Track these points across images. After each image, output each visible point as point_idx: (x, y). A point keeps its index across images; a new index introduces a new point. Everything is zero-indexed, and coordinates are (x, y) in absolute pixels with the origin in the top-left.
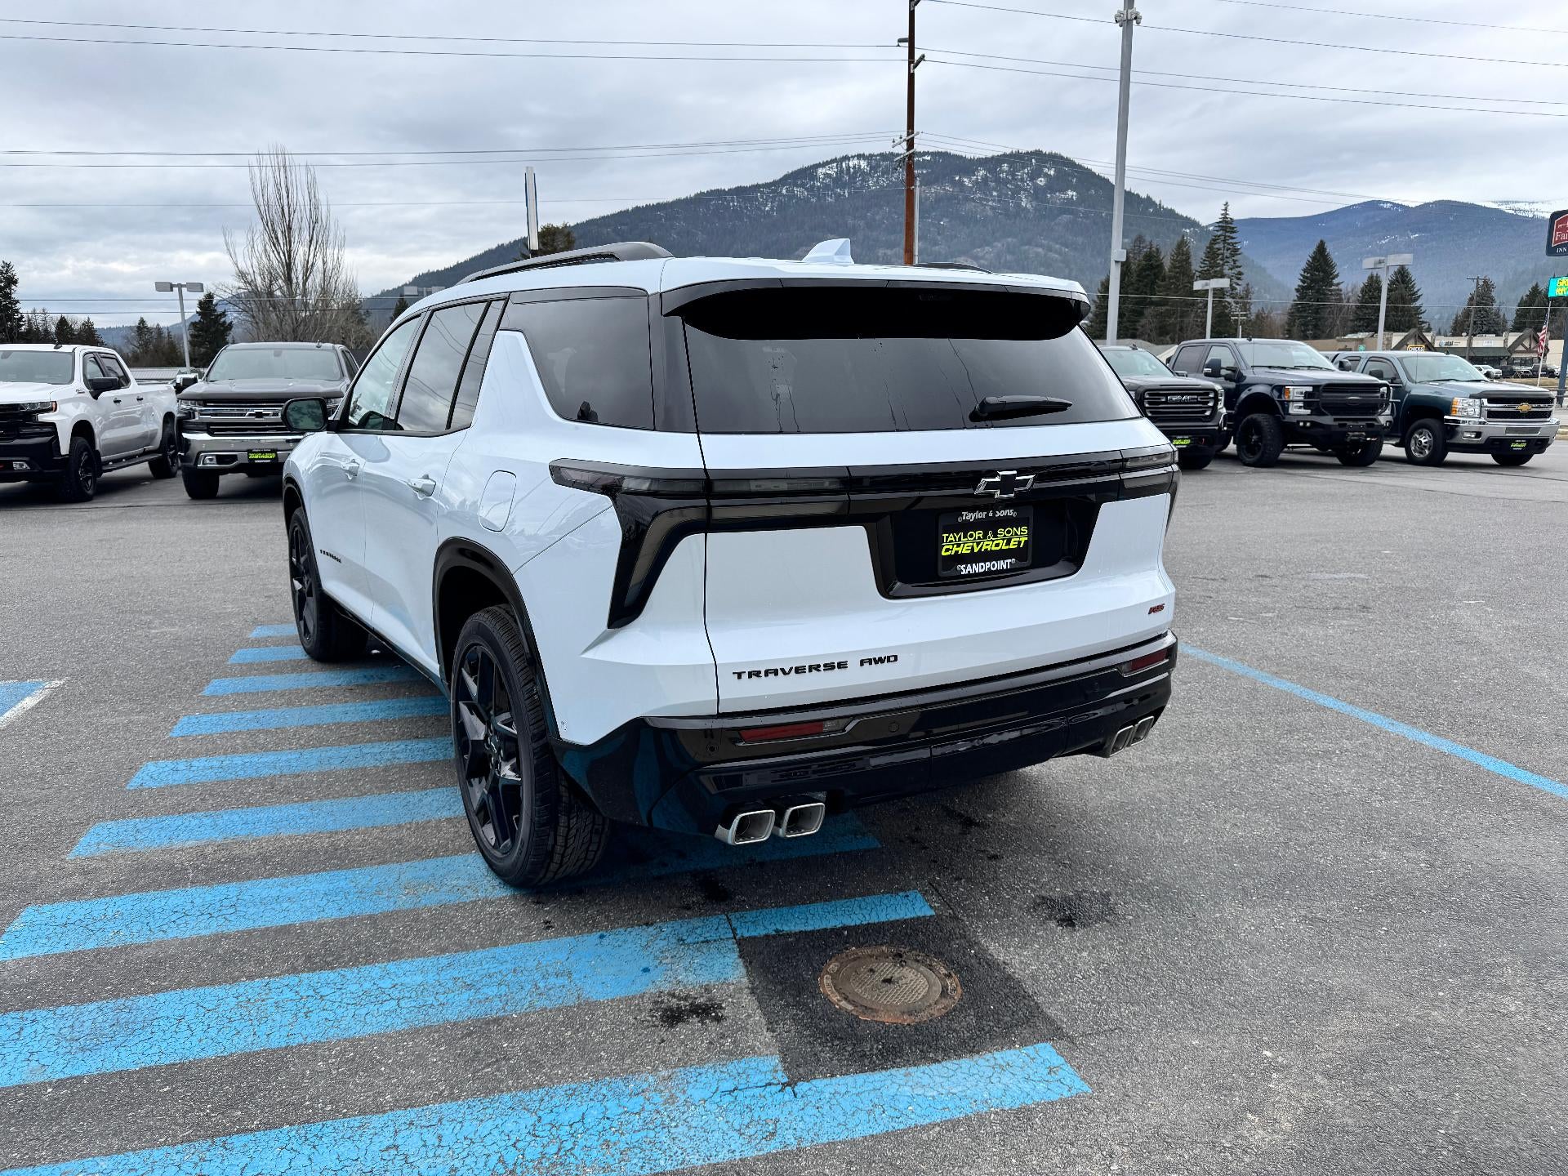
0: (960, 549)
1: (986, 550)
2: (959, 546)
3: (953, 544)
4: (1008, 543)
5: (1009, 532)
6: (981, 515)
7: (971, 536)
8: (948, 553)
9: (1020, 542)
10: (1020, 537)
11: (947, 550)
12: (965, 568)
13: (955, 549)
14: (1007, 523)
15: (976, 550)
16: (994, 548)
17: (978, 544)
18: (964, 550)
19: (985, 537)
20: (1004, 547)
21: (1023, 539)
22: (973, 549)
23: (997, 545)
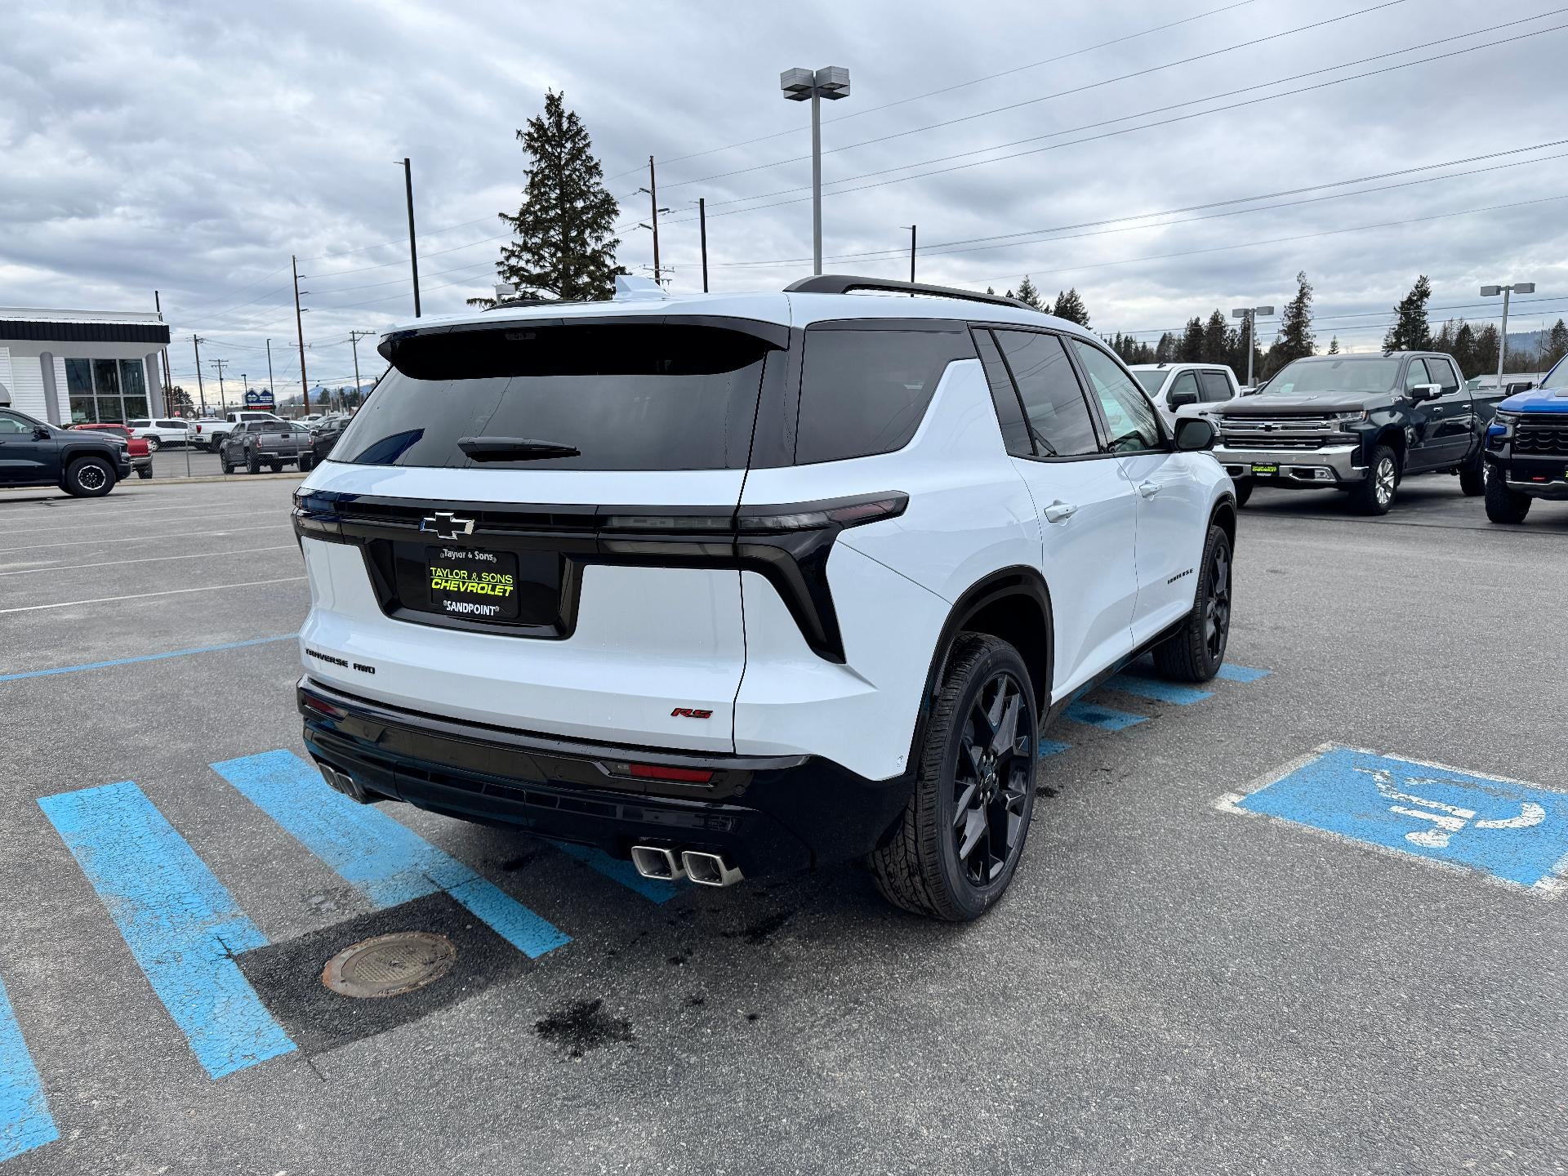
0: (448, 585)
1: (472, 591)
2: (447, 581)
3: (442, 580)
4: (493, 589)
5: (493, 578)
6: (461, 555)
7: (457, 574)
8: (438, 587)
9: (505, 591)
10: (504, 585)
11: (437, 584)
12: (451, 605)
13: (444, 584)
14: (488, 567)
15: (462, 590)
16: (480, 591)
17: (464, 583)
18: (452, 586)
19: (469, 577)
20: (489, 592)
21: (509, 589)
22: (459, 588)
23: (483, 588)
